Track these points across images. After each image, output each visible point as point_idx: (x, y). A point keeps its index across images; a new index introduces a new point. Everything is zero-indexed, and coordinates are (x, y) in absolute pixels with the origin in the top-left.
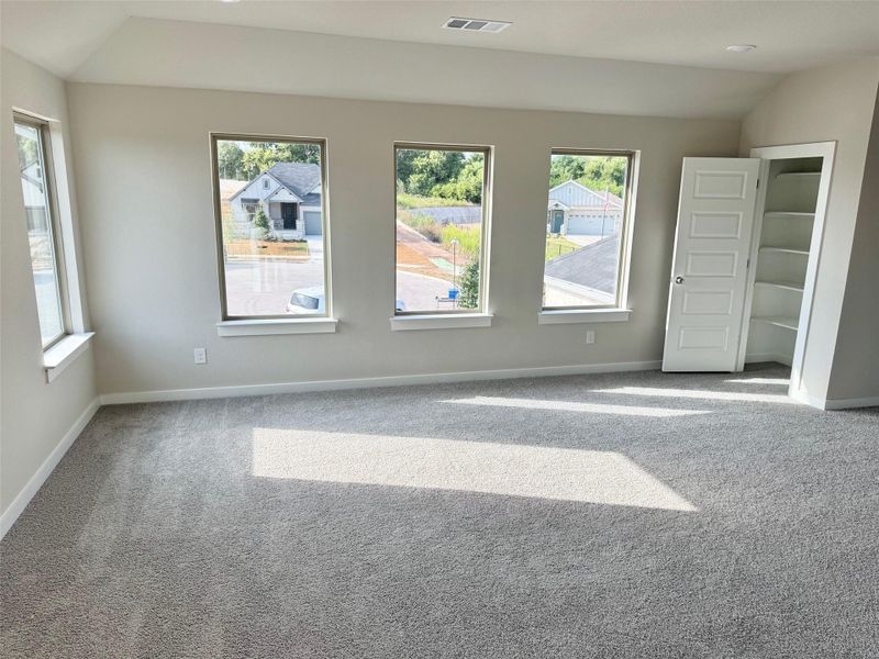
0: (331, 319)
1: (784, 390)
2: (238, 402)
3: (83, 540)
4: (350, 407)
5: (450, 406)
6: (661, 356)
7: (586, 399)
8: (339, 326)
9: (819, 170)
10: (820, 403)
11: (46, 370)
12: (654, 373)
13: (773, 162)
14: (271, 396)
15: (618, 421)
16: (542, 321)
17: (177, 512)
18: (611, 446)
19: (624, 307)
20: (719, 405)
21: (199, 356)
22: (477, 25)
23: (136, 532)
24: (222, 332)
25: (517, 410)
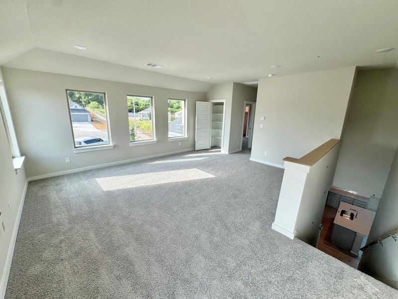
0: (111, 144)
1: (220, 151)
2: (84, 173)
3: (55, 220)
4: (123, 169)
5: (150, 165)
6: (195, 147)
7: (183, 158)
8: (114, 147)
9: (223, 105)
10: (227, 153)
11: (16, 170)
12: (194, 151)
13: (213, 103)
14: (94, 169)
15: (192, 162)
16: (169, 141)
17: (85, 205)
18: (193, 167)
19: (186, 136)
20: (209, 156)
21: (67, 160)
22: (154, 66)
23: (74, 213)
24: (75, 152)
25: (168, 163)
